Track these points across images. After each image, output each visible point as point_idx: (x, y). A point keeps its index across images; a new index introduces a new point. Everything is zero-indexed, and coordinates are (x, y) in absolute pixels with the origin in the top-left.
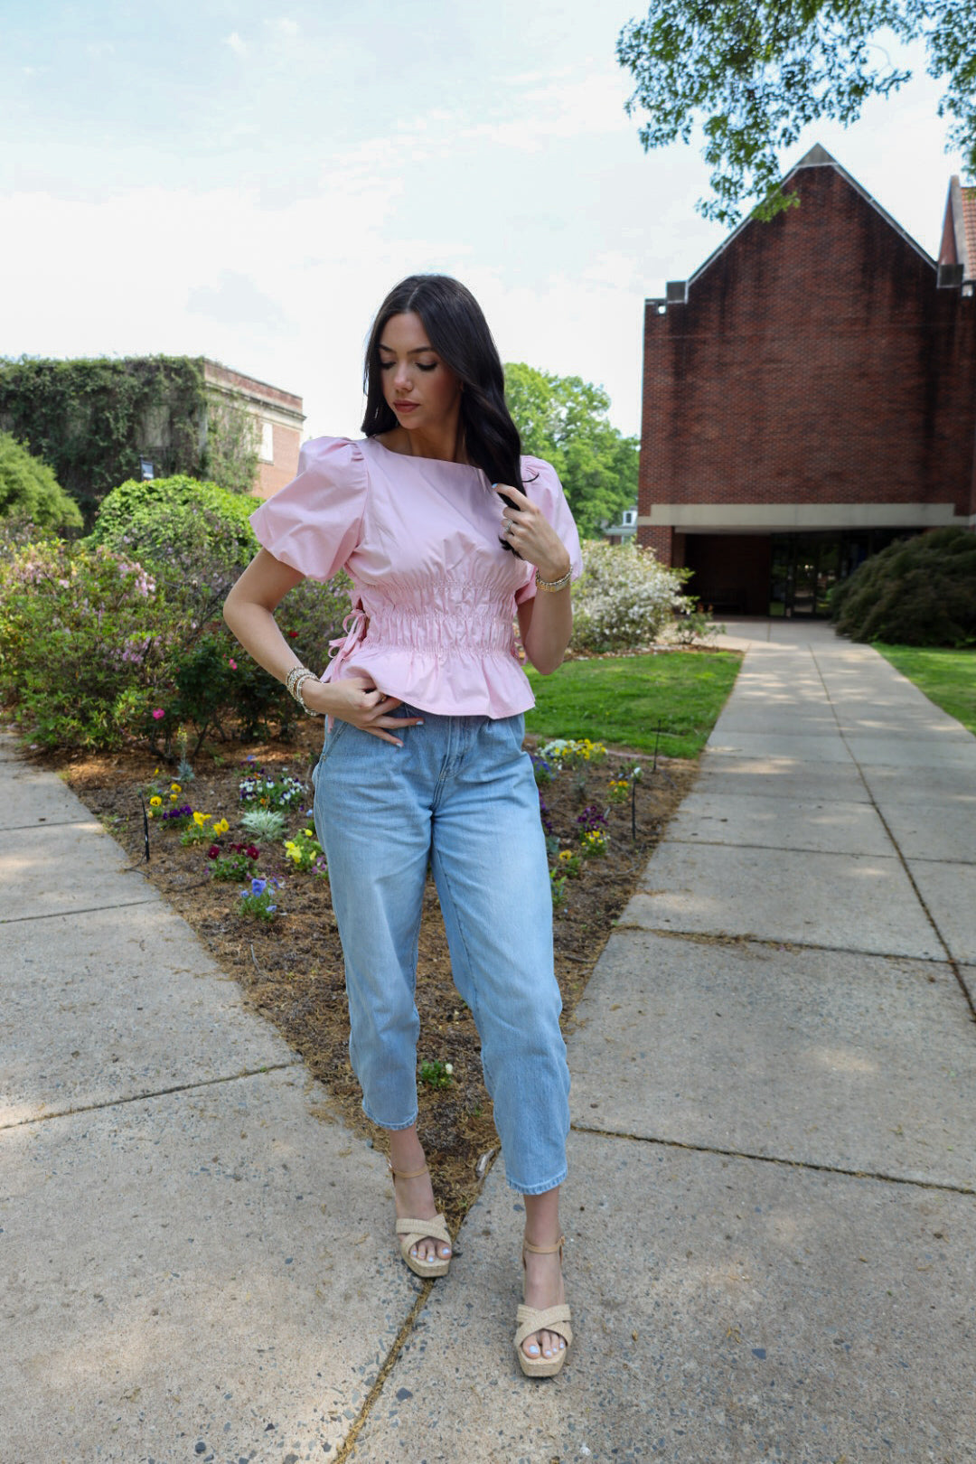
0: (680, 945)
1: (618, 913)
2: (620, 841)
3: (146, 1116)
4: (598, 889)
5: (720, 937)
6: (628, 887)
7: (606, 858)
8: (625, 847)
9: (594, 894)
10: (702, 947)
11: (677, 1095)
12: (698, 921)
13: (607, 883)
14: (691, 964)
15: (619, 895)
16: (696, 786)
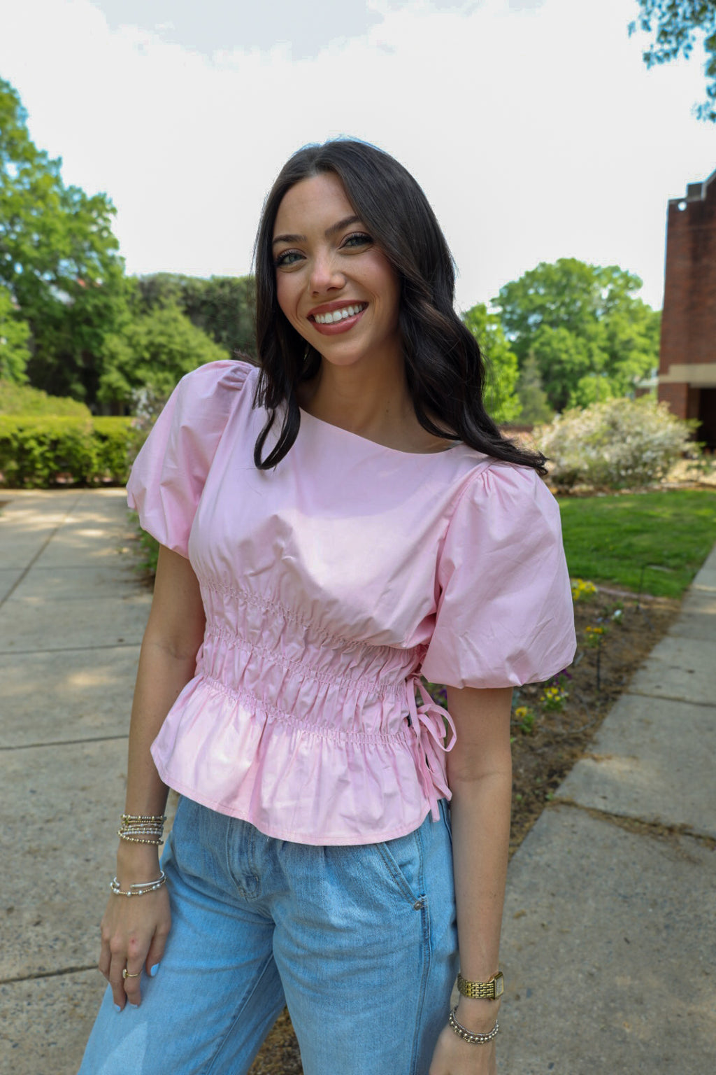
0: (607, 831)
1: (559, 780)
2: (584, 690)
3: (25, 1003)
4: (546, 749)
5: (655, 825)
6: (576, 750)
7: (564, 713)
8: (587, 699)
9: (542, 756)
10: (632, 838)
11: (551, 1066)
12: (636, 801)
13: (558, 742)
14: (615, 860)
15: (566, 757)
16: (674, 628)
